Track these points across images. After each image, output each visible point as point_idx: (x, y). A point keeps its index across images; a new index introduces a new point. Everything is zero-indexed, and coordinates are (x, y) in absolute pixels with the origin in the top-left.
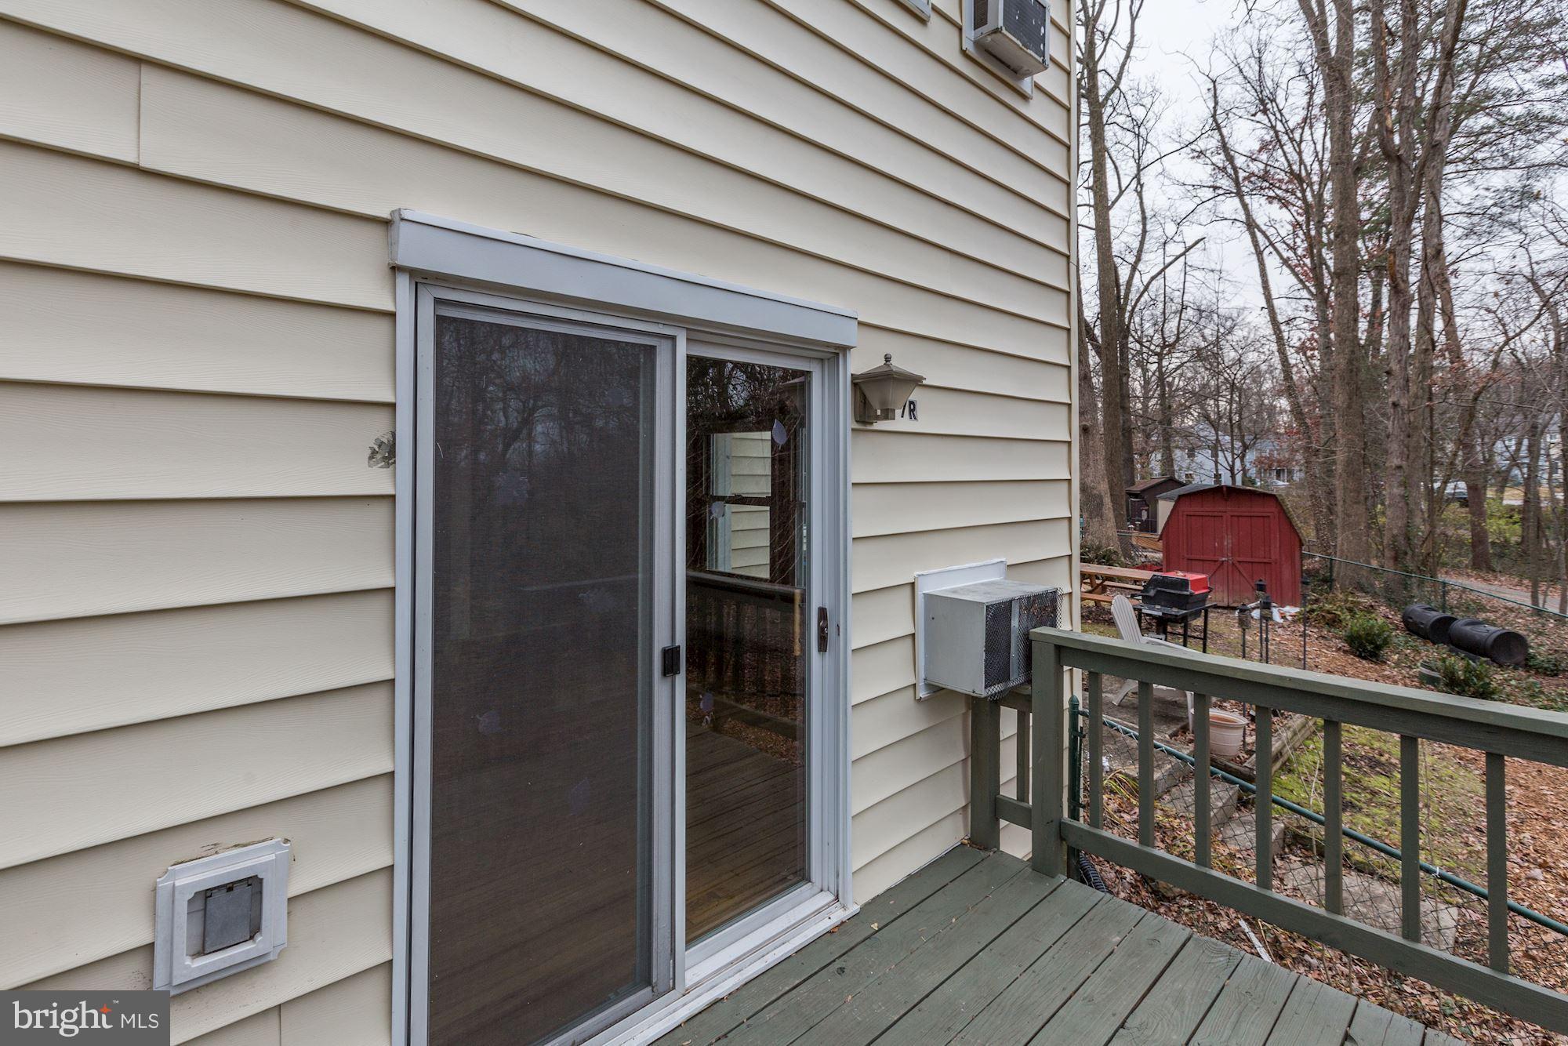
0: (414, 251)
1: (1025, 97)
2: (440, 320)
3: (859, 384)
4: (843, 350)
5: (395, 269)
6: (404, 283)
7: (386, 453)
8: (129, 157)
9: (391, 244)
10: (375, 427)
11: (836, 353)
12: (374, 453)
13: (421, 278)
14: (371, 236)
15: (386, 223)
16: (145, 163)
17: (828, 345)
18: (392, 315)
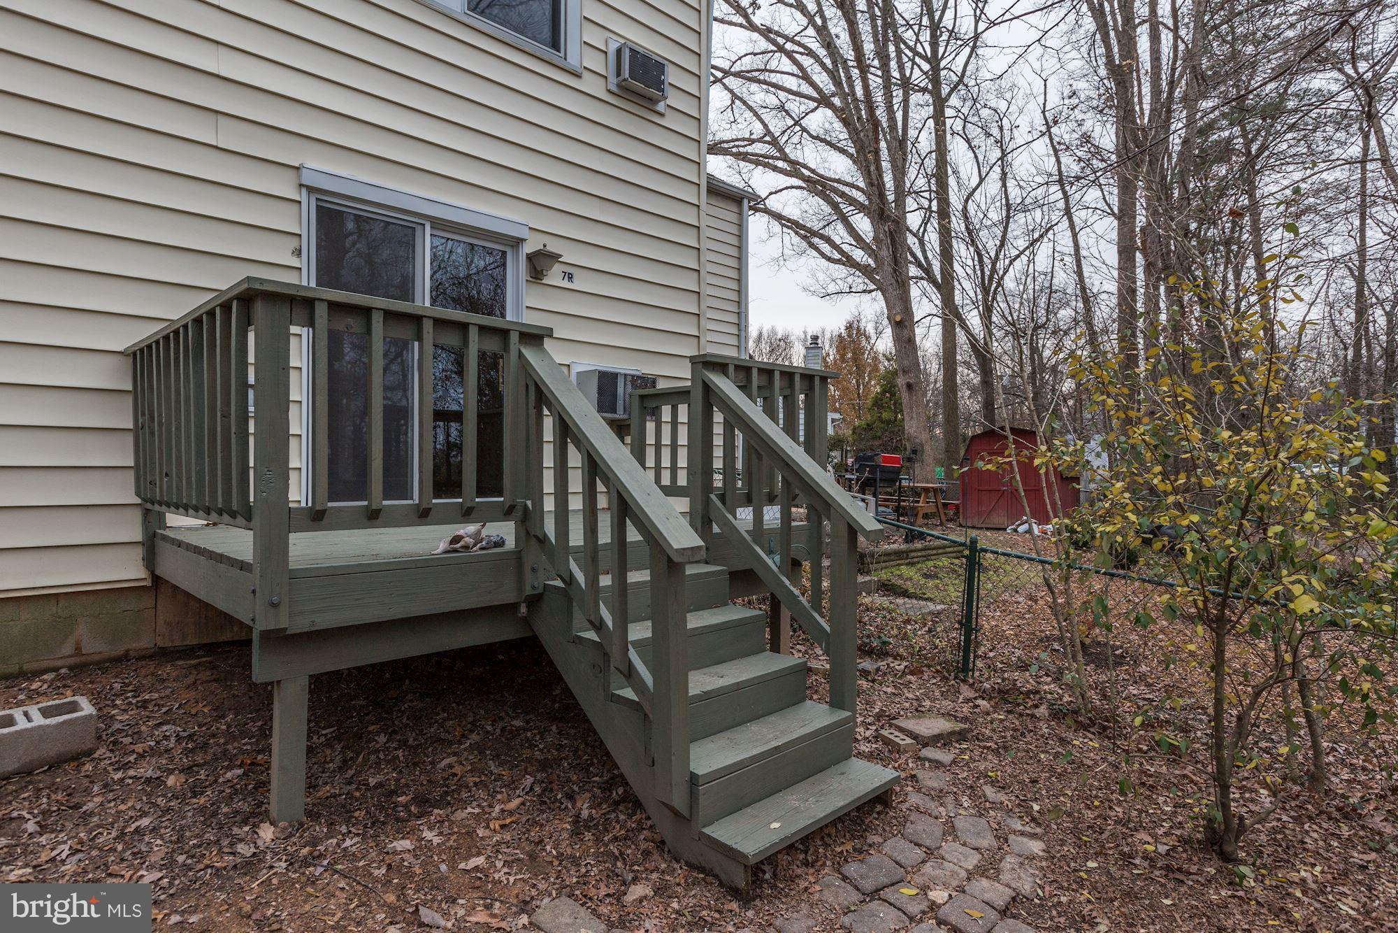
0: (308, 179)
1: (662, 115)
2: (319, 208)
3: (530, 258)
4: (521, 241)
5: (301, 185)
6: (304, 191)
7: (298, 253)
8: (215, 144)
9: (299, 176)
10: (294, 243)
11: (517, 242)
12: (293, 252)
13: (311, 190)
14: (292, 173)
15: (297, 168)
16: (219, 146)
17: (513, 237)
18: (300, 202)
